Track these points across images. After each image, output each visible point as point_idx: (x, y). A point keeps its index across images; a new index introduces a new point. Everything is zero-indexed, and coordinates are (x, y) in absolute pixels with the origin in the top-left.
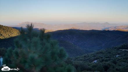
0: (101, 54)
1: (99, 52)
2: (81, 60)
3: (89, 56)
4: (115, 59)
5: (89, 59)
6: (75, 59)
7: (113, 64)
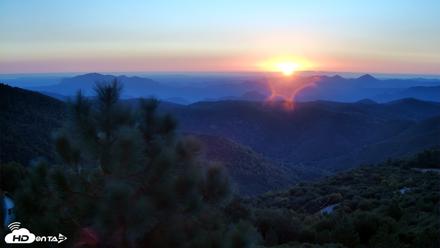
0: (346, 185)
1: (341, 177)
2: (279, 205)
3: (305, 191)
4: (394, 201)
5: (307, 200)
6: (259, 202)
7: (390, 218)
